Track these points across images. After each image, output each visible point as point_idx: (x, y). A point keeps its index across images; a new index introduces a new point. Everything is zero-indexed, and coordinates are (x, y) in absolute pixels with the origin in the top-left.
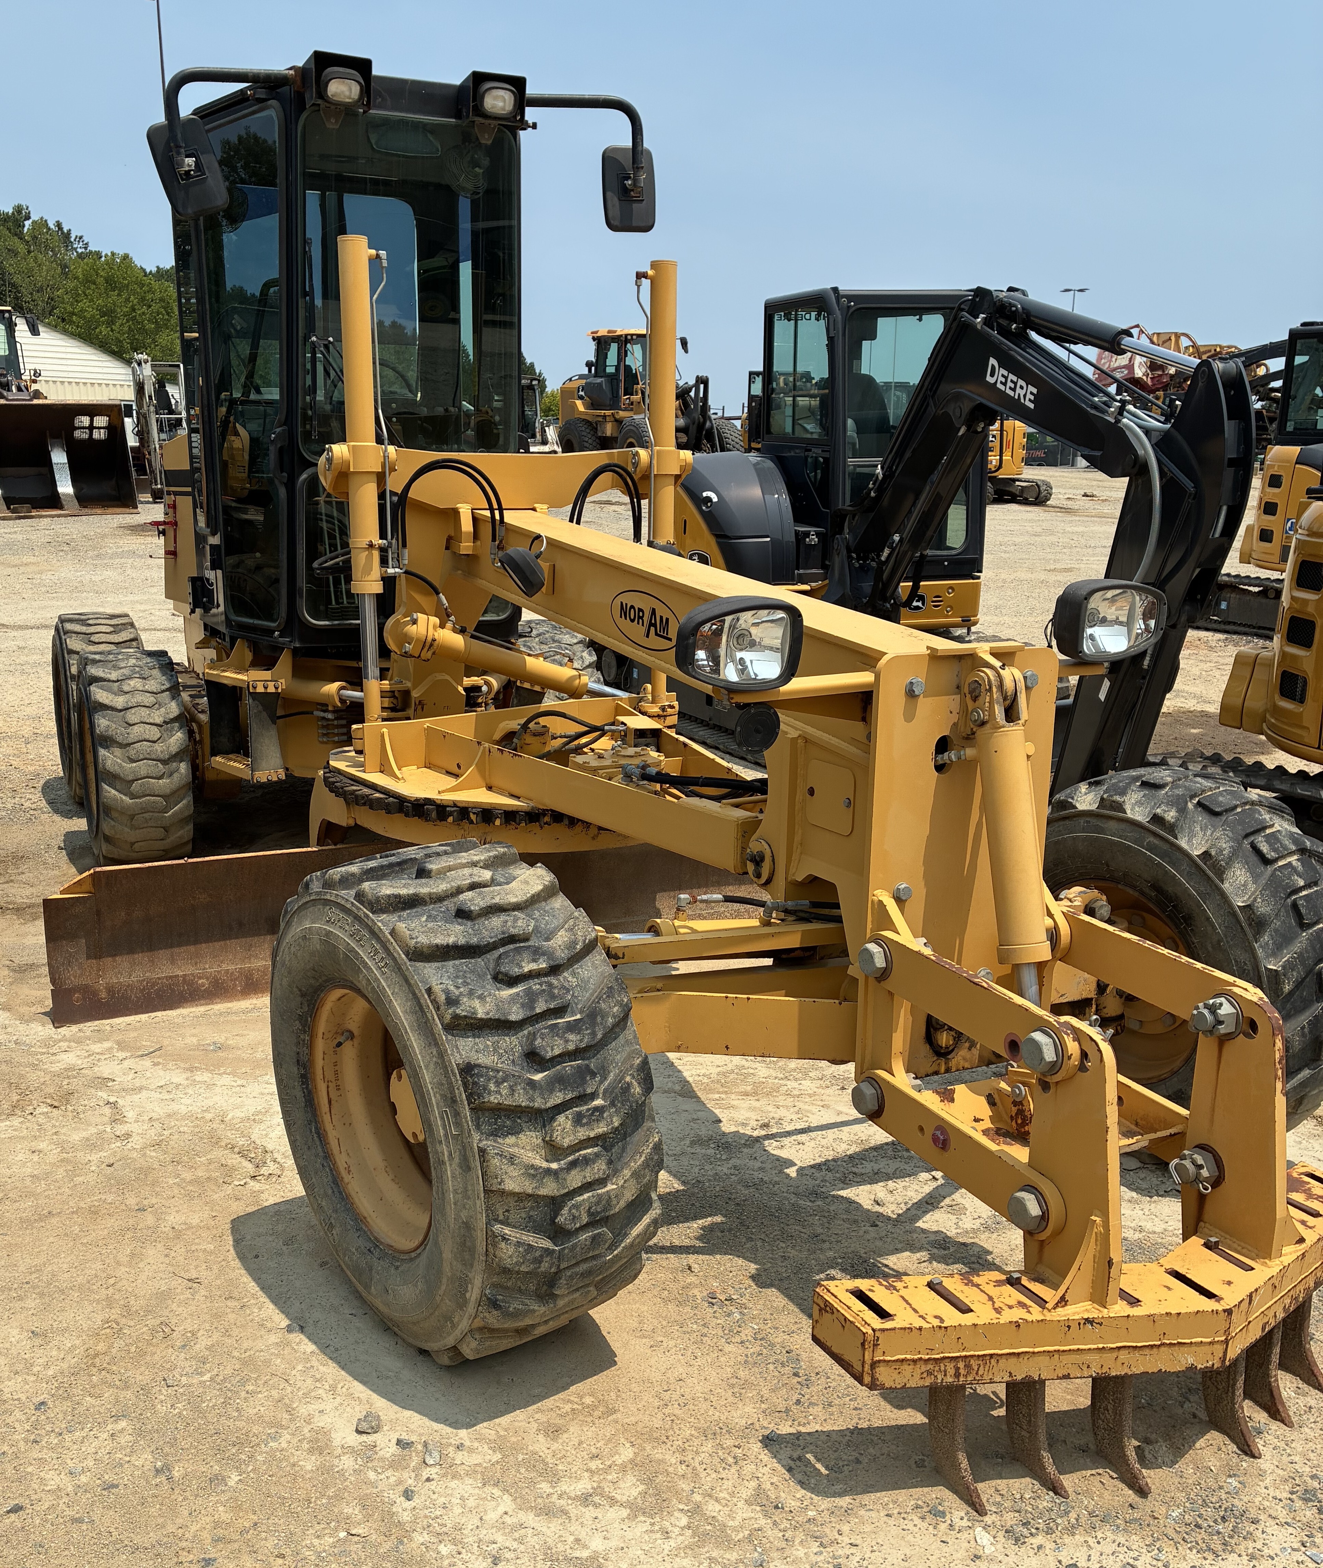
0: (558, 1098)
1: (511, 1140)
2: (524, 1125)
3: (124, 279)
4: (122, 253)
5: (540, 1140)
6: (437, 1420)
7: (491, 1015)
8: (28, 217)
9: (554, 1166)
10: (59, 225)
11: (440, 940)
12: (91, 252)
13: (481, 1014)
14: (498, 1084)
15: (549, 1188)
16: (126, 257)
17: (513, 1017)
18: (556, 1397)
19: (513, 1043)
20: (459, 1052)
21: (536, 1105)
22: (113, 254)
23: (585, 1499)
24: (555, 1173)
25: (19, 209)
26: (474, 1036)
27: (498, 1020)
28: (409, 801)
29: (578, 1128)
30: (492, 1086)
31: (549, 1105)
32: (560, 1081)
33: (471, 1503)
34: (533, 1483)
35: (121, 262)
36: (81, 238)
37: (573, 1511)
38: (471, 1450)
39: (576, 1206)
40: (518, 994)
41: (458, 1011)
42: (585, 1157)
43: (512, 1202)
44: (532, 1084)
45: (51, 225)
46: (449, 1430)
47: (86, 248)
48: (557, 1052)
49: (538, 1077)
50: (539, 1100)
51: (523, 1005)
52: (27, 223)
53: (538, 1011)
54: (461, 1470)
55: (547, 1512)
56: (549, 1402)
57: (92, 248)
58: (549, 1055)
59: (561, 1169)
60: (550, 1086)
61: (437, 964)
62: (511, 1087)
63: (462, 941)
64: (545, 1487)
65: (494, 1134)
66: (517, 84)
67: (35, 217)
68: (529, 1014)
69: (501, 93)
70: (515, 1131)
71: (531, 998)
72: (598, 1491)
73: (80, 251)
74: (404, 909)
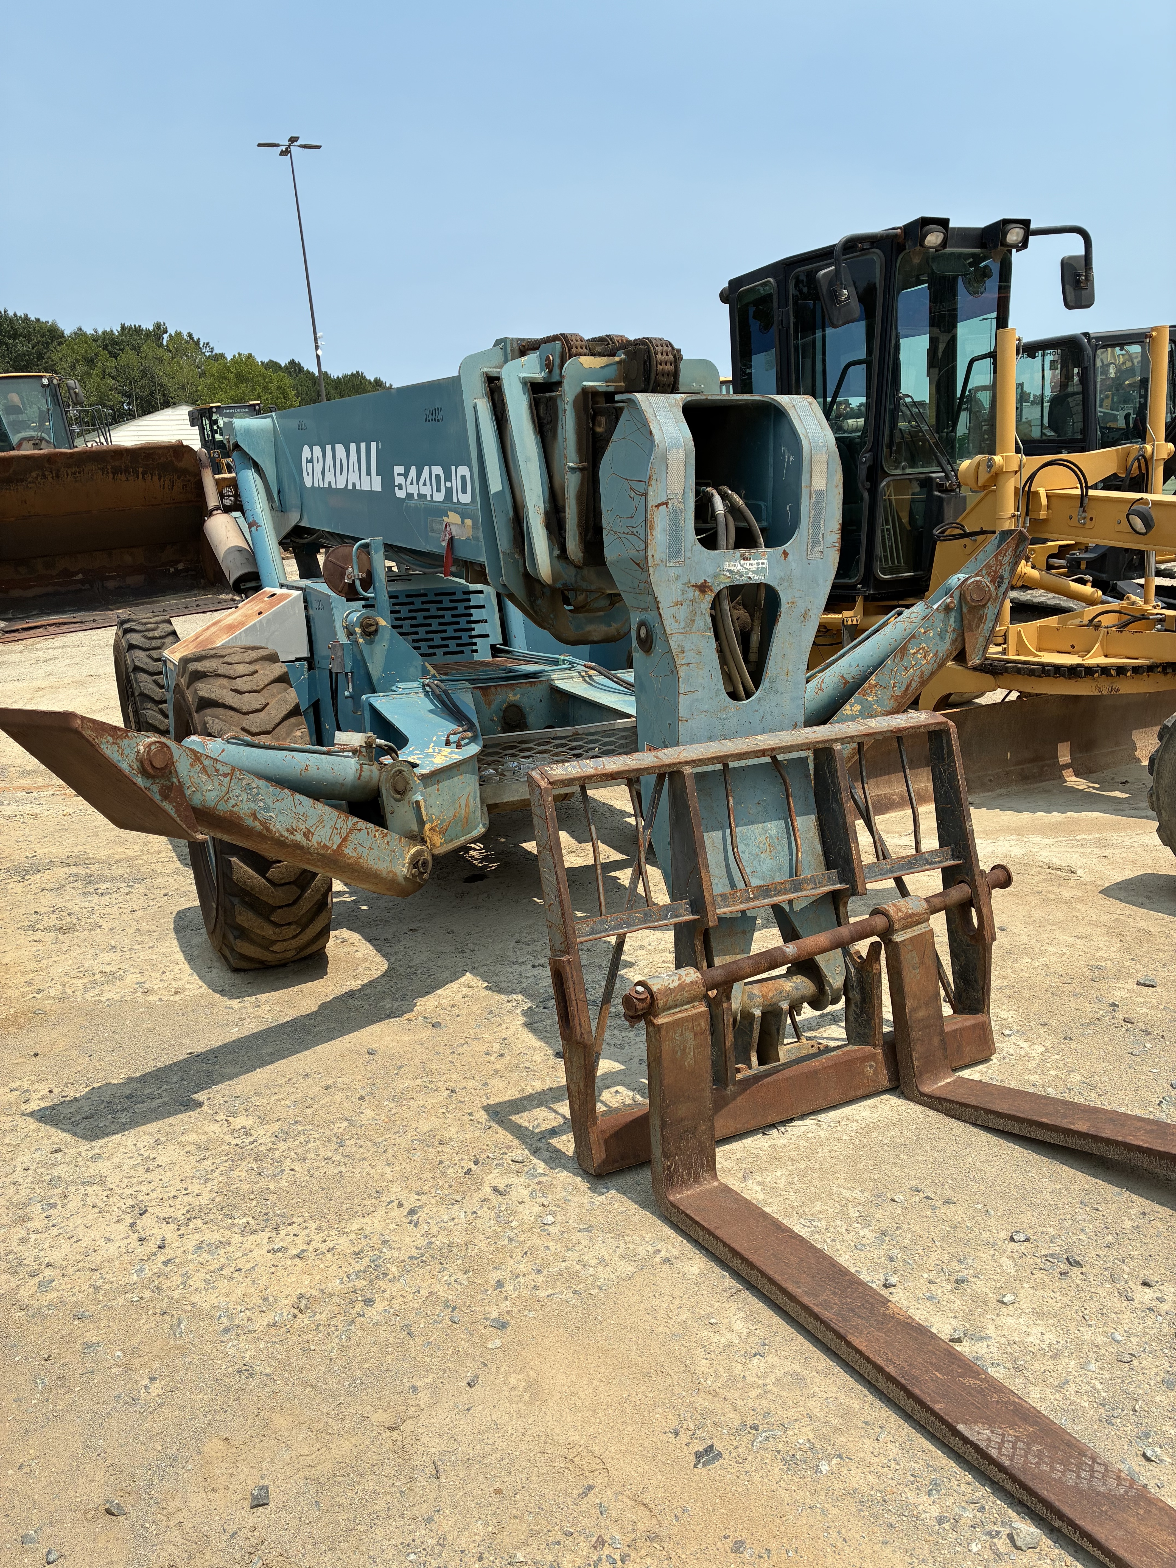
3: (250, 373)
4: (246, 353)
8: (166, 332)
10: (190, 335)
12: (216, 354)
16: (250, 356)
22: (240, 354)
25: (158, 326)
28: (1066, 667)
35: (246, 361)
36: (208, 344)
45: (185, 336)
47: (212, 352)
52: (166, 336)
57: (217, 351)
66: (1025, 223)
67: (171, 331)
69: (1017, 230)
73: (207, 354)
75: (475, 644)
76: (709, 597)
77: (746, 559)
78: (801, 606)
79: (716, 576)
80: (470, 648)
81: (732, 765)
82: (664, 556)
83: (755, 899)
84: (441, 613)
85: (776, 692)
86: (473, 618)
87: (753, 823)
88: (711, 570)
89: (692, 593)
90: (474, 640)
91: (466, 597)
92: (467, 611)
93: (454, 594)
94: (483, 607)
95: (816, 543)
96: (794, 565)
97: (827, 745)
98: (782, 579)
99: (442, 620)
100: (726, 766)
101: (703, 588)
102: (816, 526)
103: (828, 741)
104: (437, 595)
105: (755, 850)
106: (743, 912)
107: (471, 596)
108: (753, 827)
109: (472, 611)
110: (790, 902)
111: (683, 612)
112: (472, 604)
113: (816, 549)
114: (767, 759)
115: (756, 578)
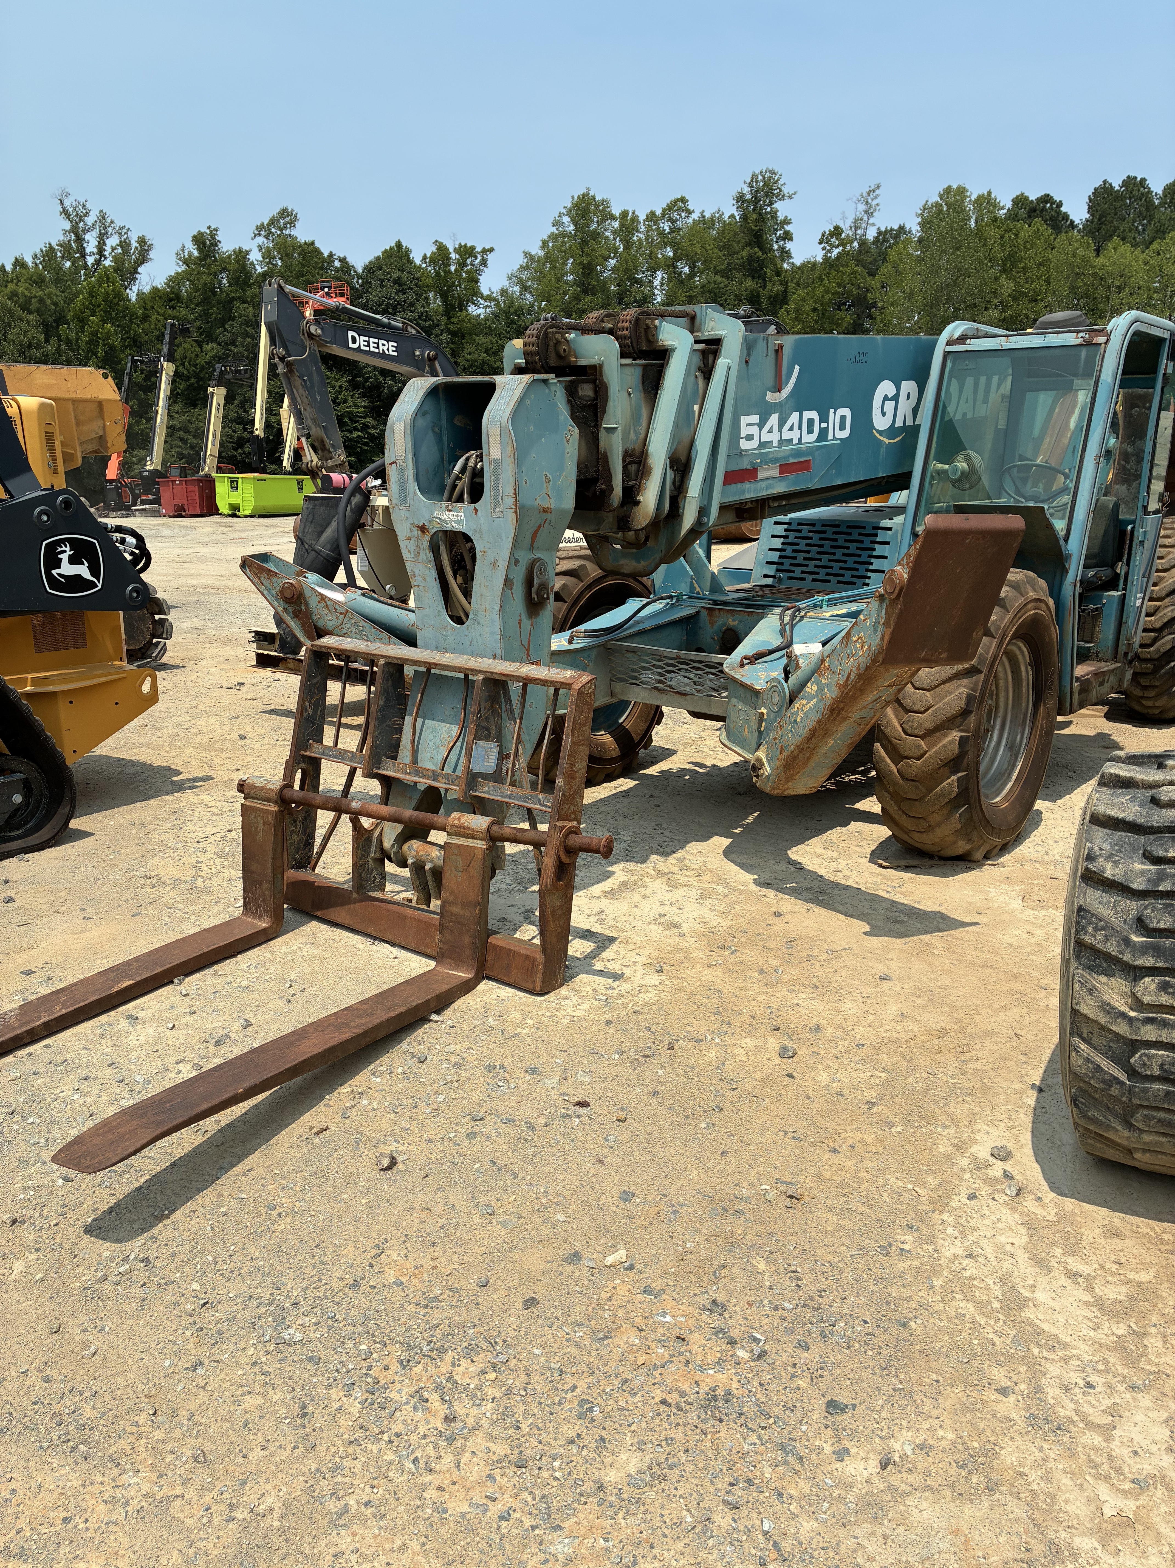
0: (1148, 961)
1: (1104, 979)
2: (1117, 972)
5: (1128, 990)
6: (1046, 1179)
7: (1116, 878)
9: (1133, 1014)
11: (1113, 813)
13: (1107, 874)
14: (1096, 929)
15: (1121, 1028)
17: (1134, 886)
18: (1146, 1220)
19: (1132, 906)
20: (1085, 898)
21: (1125, 958)
23: (1074, 1276)
24: (1131, 1020)
26: (1103, 891)
27: (1121, 884)
29: (1162, 993)
30: (1090, 929)
31: (1137, 963)
32: (1157, 951)
33: (1000, 1225)
34: (1054, 1244)
37: (1055, 1273)
38: (1044, 1206)
39: (1150, 1057)
40: (1150, 871)
41: (1090, 866)
42: (1164, 1020)
43: (1096, 1029)
44: (1127, 941)
46: (1047, 1188)
48: (1162, 925)
49: (1134, 938)
50: (1129, 956)
51: (1149, 880)
53: (1161, 888)
54: (1020, 1209)
55: (1038, 1262)
56: (1135, 1220)
58: (1154, 925)
59: (1137, 1019)
60: (1144, 949)
61: (1108, 831)
62: (1106, 936)
63: (1131, 818)
64: (1058, 1252)
65: (1091, 969)
68: (1150, 888)
70: (1109, 974)
71: (1161, 877)
72: (1088, 1278)
74: (1121, 787)
75: (869, 578)
76: (427, 537)
77: (449, 510)
78: (491, 556)
79: (431, 521)
80: (863, 581)
81: (433, 671)
82: (398, 502)
83: (410, 774)
84: (847, 544)
85: (479, 623)
86: (874, 553)
87: (444, 721)
88: (427, 516)
89: (416, 532)
90: (869, 574)
91: (874, 532)
92: (871, 546)
93: (864, 528)
94: (888, 543)
95: (497, 504)
96: (482, 520)
97: (504, 678)
98: (475, 531)
99: (846, 551)
100: (429, 670)
101: (423, 529)
102: (496, 488)
103: (504, 675)
104: (848, 527)
105: (438, 742)
106: (415, 783)
107: (880, 532)
108: (443, 724)
109: (876, 546)
110: (447, 790)
111: (412, 545)
112: (878, 539)
113: (498, 509)
114: (462, 676)
115: (458, 527)
